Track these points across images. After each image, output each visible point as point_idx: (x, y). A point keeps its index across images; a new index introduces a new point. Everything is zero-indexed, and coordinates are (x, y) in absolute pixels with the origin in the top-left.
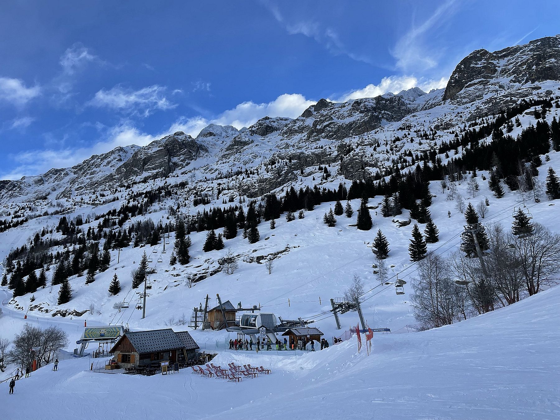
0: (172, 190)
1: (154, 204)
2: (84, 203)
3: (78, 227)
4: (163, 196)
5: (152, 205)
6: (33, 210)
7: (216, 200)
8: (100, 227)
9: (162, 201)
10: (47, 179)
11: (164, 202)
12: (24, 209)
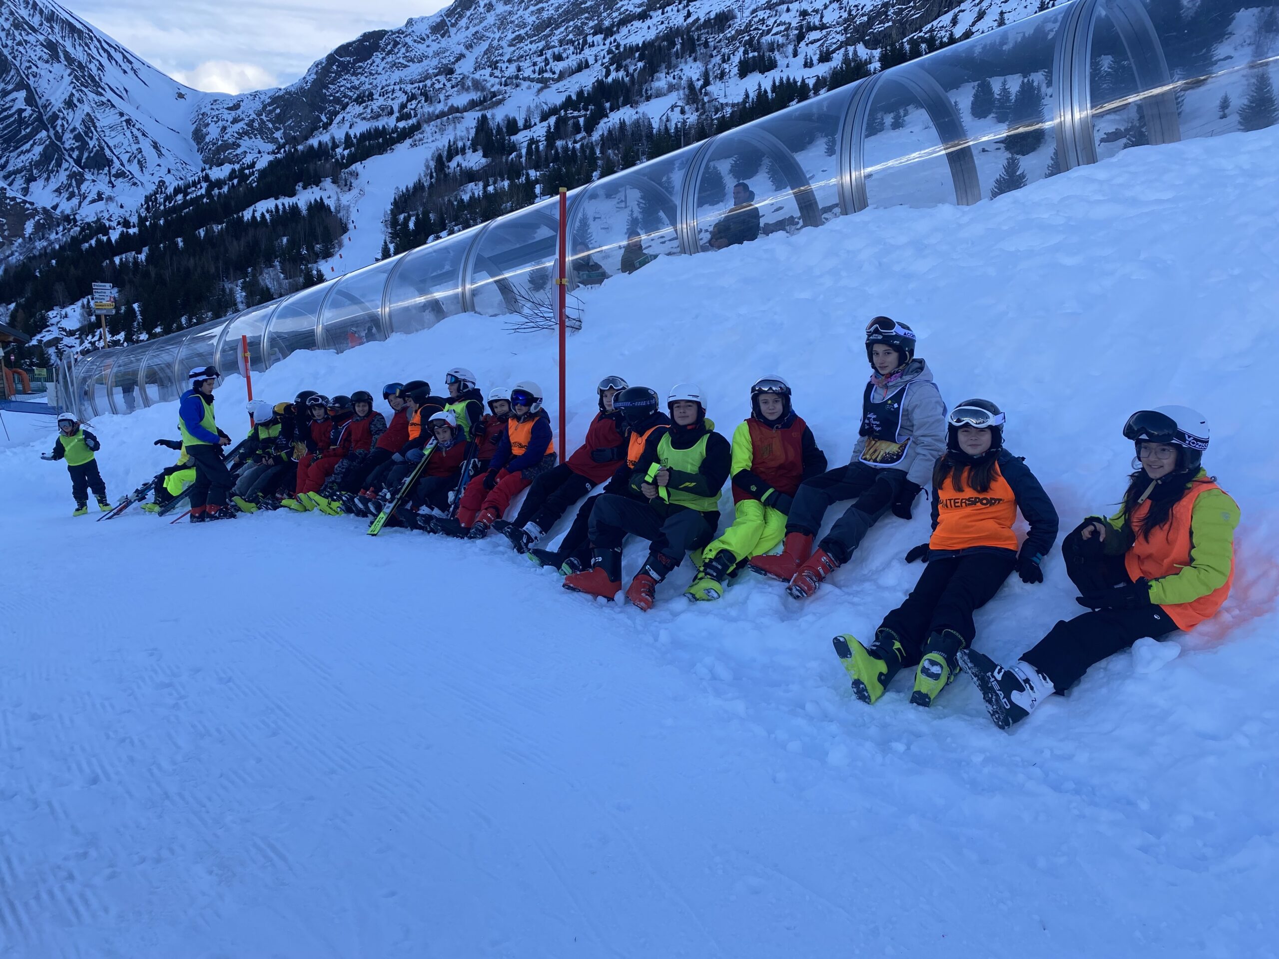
0: (698, 37)
1: (657, 75)
2: (524, 79)
3: (510, 140)
4: (677, 55)
5: (653, 78)
6: (431, 101)
7: (791, 59)
8: (551, 137)
9: (676, 66)
10: (453, 21)
11: (679, 69)
12: (416, 99)
